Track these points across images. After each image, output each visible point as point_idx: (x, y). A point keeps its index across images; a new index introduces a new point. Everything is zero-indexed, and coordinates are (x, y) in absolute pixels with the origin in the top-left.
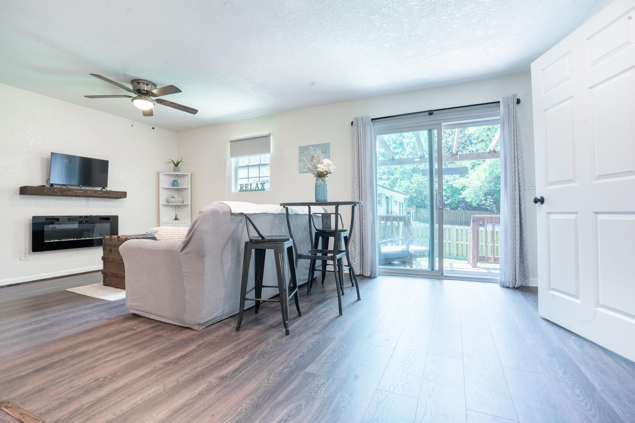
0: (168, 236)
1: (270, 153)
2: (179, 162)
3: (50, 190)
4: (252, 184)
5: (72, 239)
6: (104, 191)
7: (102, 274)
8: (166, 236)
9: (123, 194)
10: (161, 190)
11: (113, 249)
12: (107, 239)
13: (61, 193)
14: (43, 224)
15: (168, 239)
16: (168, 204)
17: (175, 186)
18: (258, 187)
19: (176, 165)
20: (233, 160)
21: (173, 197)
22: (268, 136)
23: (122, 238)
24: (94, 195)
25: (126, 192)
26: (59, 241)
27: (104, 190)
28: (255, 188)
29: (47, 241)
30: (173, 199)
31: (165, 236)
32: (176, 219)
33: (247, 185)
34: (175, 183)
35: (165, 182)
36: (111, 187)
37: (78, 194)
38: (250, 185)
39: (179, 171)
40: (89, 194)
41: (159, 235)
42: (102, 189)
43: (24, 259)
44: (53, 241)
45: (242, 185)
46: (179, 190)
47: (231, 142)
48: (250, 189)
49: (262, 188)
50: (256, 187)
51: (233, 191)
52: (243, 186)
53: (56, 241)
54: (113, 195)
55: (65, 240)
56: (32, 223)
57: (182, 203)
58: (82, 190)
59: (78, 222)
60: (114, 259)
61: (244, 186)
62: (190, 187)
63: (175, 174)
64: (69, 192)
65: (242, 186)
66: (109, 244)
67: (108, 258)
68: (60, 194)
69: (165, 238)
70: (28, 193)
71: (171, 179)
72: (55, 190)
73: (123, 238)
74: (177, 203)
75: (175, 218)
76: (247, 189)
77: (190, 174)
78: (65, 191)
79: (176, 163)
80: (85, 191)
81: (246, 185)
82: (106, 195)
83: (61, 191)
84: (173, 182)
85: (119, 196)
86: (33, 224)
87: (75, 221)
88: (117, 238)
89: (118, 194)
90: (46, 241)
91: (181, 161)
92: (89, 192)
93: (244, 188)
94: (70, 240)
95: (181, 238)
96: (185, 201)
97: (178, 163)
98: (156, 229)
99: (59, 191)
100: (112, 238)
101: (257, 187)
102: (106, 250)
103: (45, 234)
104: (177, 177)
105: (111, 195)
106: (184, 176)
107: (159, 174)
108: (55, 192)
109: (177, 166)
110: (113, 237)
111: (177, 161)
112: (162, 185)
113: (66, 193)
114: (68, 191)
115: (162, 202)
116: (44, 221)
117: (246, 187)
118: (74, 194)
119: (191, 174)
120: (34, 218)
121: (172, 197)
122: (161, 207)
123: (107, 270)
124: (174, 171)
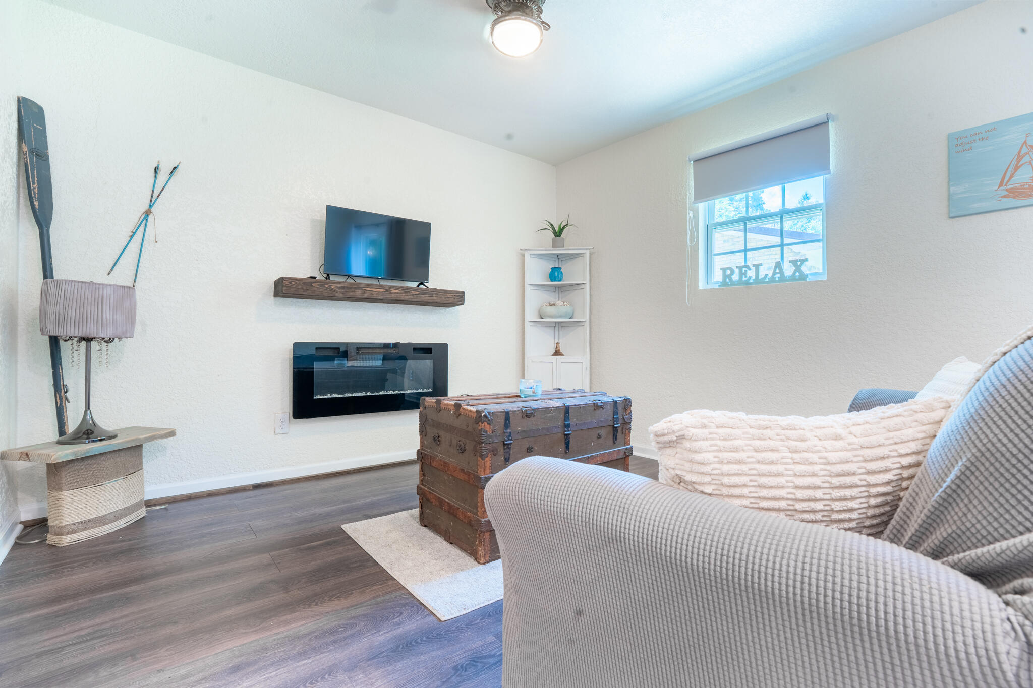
0: (745, 468)
1: (829, 173)
2: (564, 227)
3: (323, 285)
4: (761, 264)
5: (363, 394)
6: (422, 289)
7: (418, 494)
8: (735, 468)
9: (458, 296)
10: (527, 288)
11: (442, 434)
12: (430, 407)
13: (343, 293)
14: (312, 359)
15: (745, 486)
16: (542, 320)
17: (555, 281)
18: (781, 272)
19: (558, 234)
20: (702, 206)
21: (551, 305)
22: (822, 125)
23: (467, 410)
24: (403, 297)
25: (463, 293)
26: (340, 396)
27: (422, 286)
28: (770, 276)
29: (319, 397)
30: (553, 308)
31: (726, 468)
32: (557, 353)
33: (744, 269)
34: (555, 274)
35: (537, 272)
36: (435, 282)
37: (375, 296)
38: (753, 269)
39: (563, 247)
40: (393, 297)
41: (691, 461)
42: (418, 286)
43: (281, 431)
44: (329, 396)
45: (730, 269)
46: (561, 289)
47: (696, 161)
48: (754, 277)
49: (797, 274)
50: (775, 273)
51: (701, 287)
52: (733, 272)
53: (335, 395)
54: (439, 299)
55: (350, 395)
56: (292, 357)
57: (570, 318)
58: (382, 286)
59: (381, 357)
60: (445, 463)
61: (737, 271)
62: (587, 281)
63: (554, 254)
64: (357, 291)
65: (728, 272)
66: (433, 420)
67: (431, 456)
68: (341, 295)
69: (726, 480)
70: (284, 292)
71: (548, 266)
72: (333, 287)
73: (471, 411)
74: (561, 316)
75: (554, 351)
76: (744, 279)
77: (588, 252)
78: (351, 288)
79: (557, 230)
80: (387, 289)
81: (740, 268)
82: (425, 298)
83: (343, 288)
84: (552, 271)
85: (451, 300)
86: (294, 358)
87: (375, 353)
88: (453, 408)
89: (449, 295)
90: (317, 395)
91: (567, 225)
92: (394, 291)
93: (735, 277)
94: (359, 394)
95: (817, 481)
96: (575, 315)
97: (561, 230)
98: (676, 428)
99: (339, 288)
100: (442, 406)
101: (778, 270)
102: (426, 436)
103: (316, 380)
104: (557, 260)
105: (435, 298)
106: (573, 256)
107: (523, 256)
108: (333, 290)
109: (560, 236)
110: (445, 404)
111: (560, 225)
112: (528, 281)
113: (351, 293)
114: (355, 288)
115: (531, 315)
116: (313, 352)
117: (742, 274)
118: (366, 296)
119: (590, 254)
120: (297, 346)
121: (549, 303)
122: (528, 325)
123: (428, 488)
124: (554, 245)
